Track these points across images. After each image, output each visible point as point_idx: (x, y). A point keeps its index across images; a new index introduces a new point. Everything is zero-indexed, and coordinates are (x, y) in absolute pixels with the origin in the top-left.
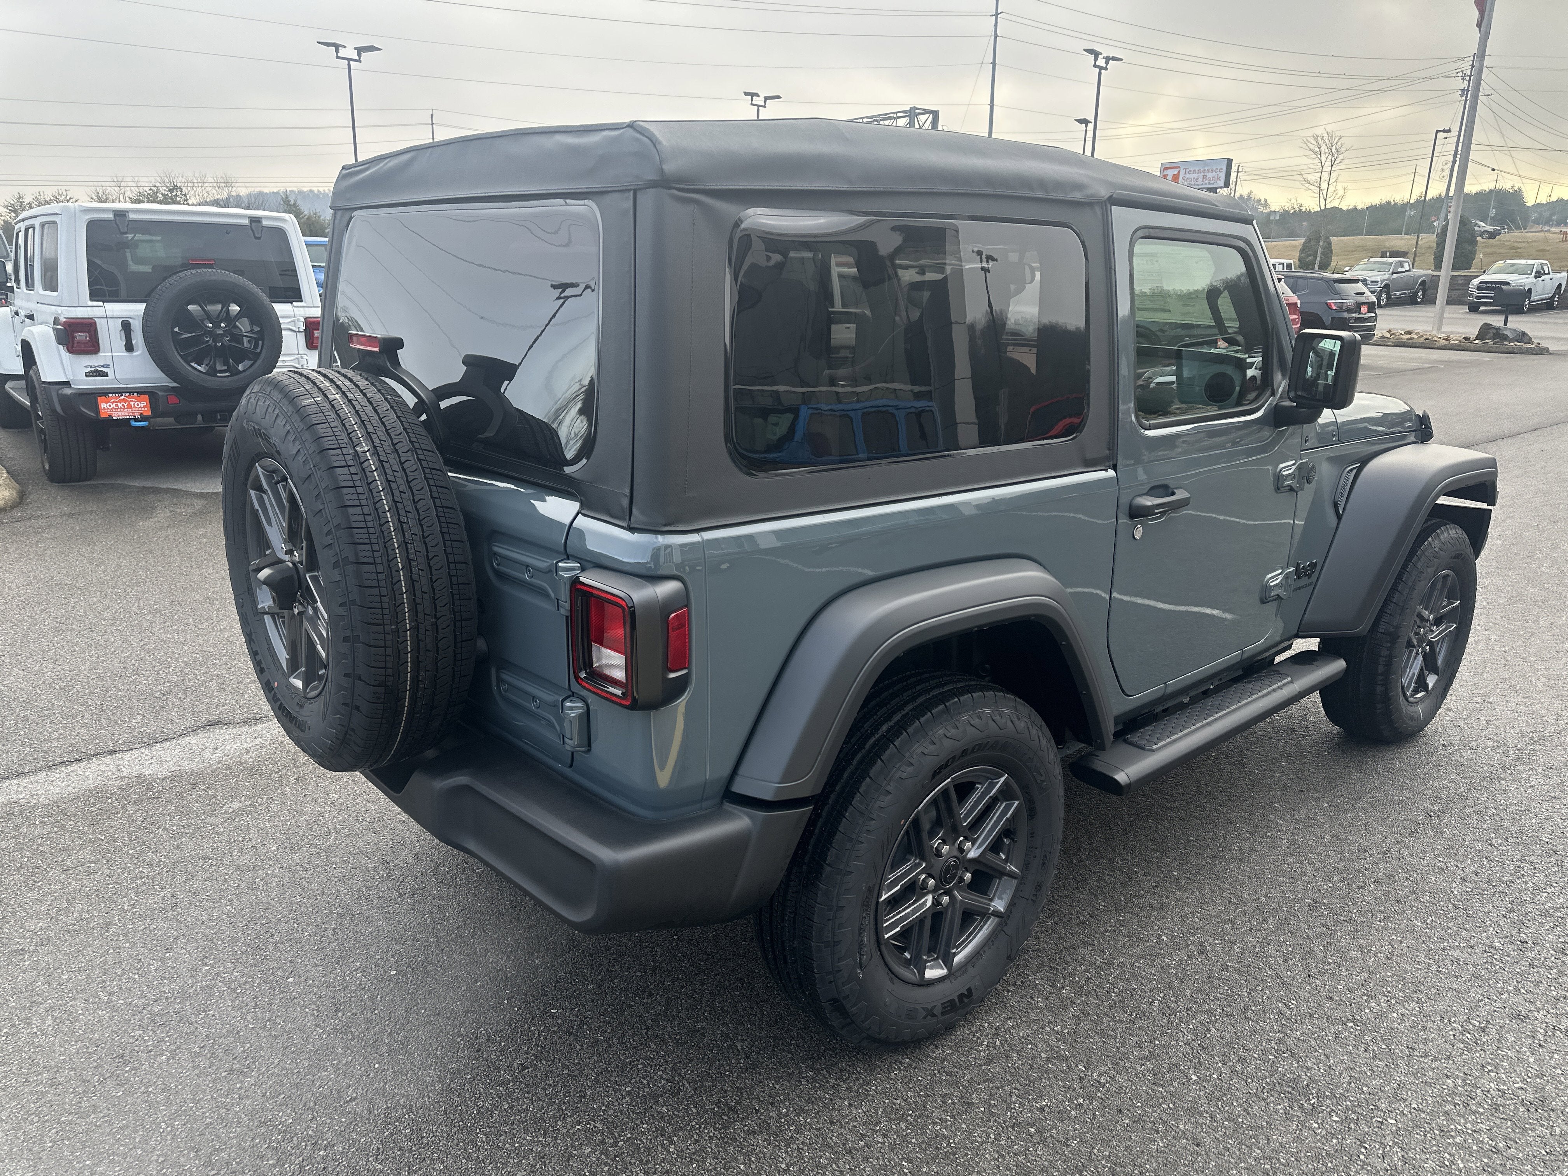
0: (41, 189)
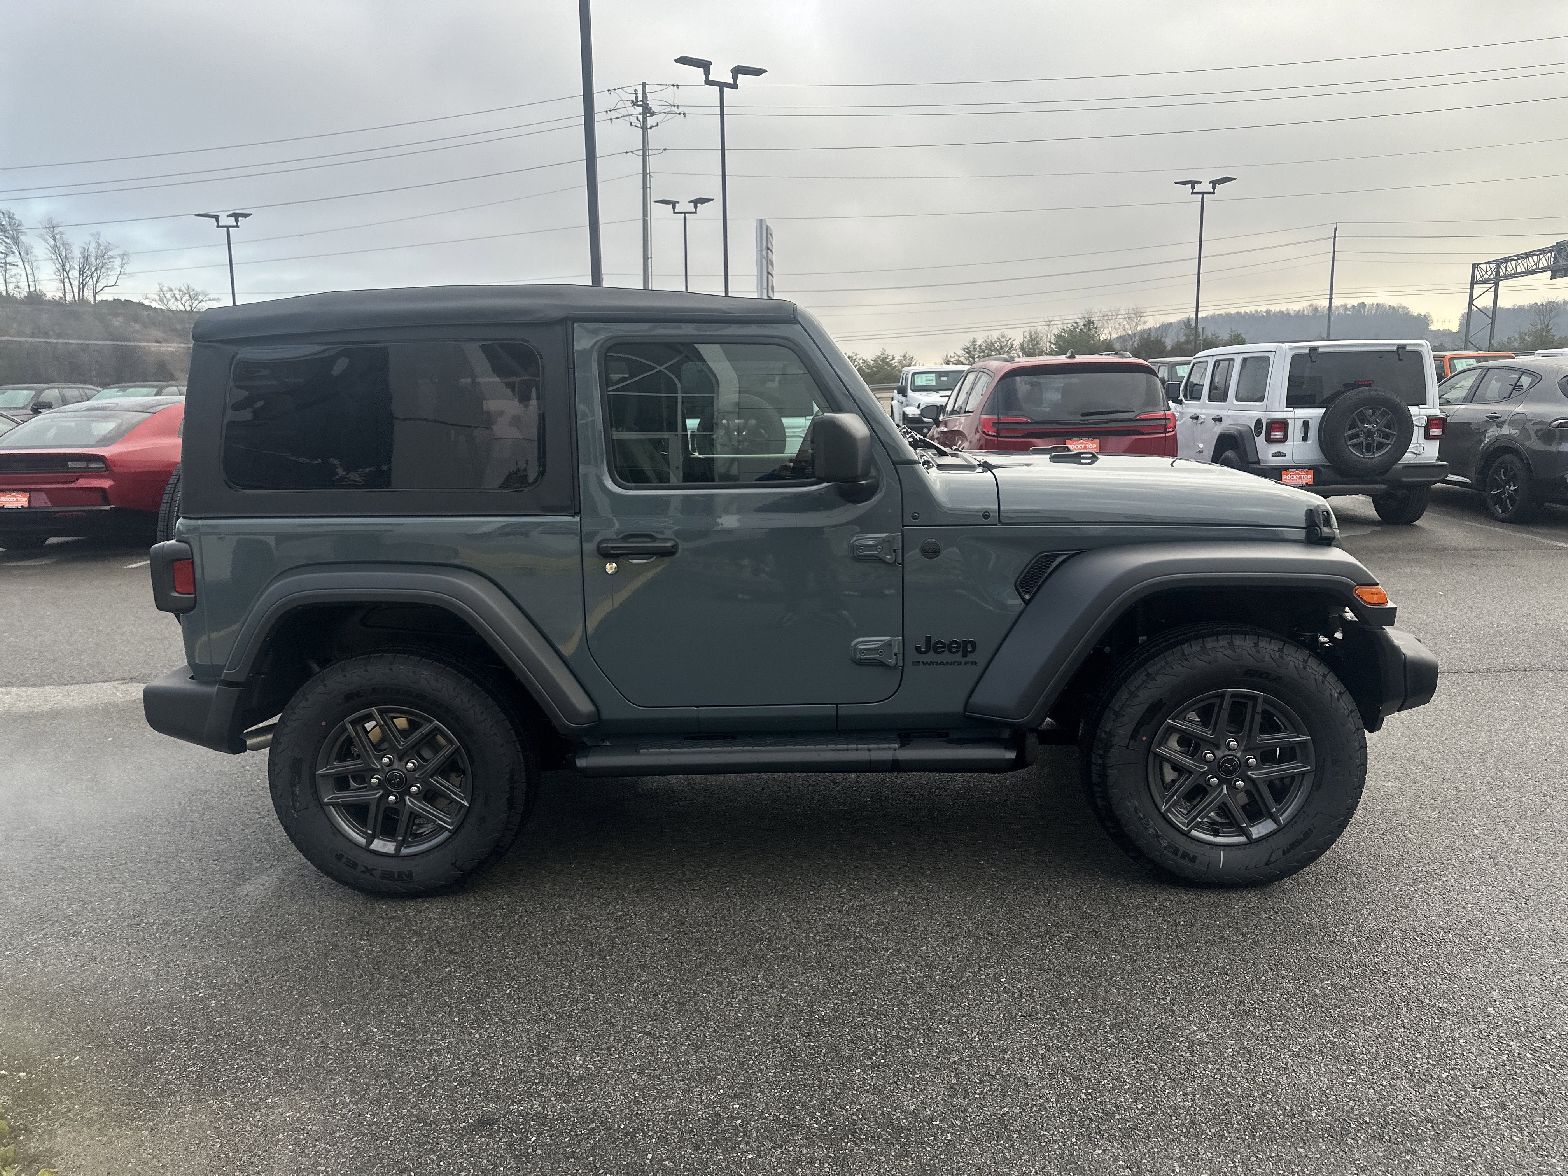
0: (990, 333)
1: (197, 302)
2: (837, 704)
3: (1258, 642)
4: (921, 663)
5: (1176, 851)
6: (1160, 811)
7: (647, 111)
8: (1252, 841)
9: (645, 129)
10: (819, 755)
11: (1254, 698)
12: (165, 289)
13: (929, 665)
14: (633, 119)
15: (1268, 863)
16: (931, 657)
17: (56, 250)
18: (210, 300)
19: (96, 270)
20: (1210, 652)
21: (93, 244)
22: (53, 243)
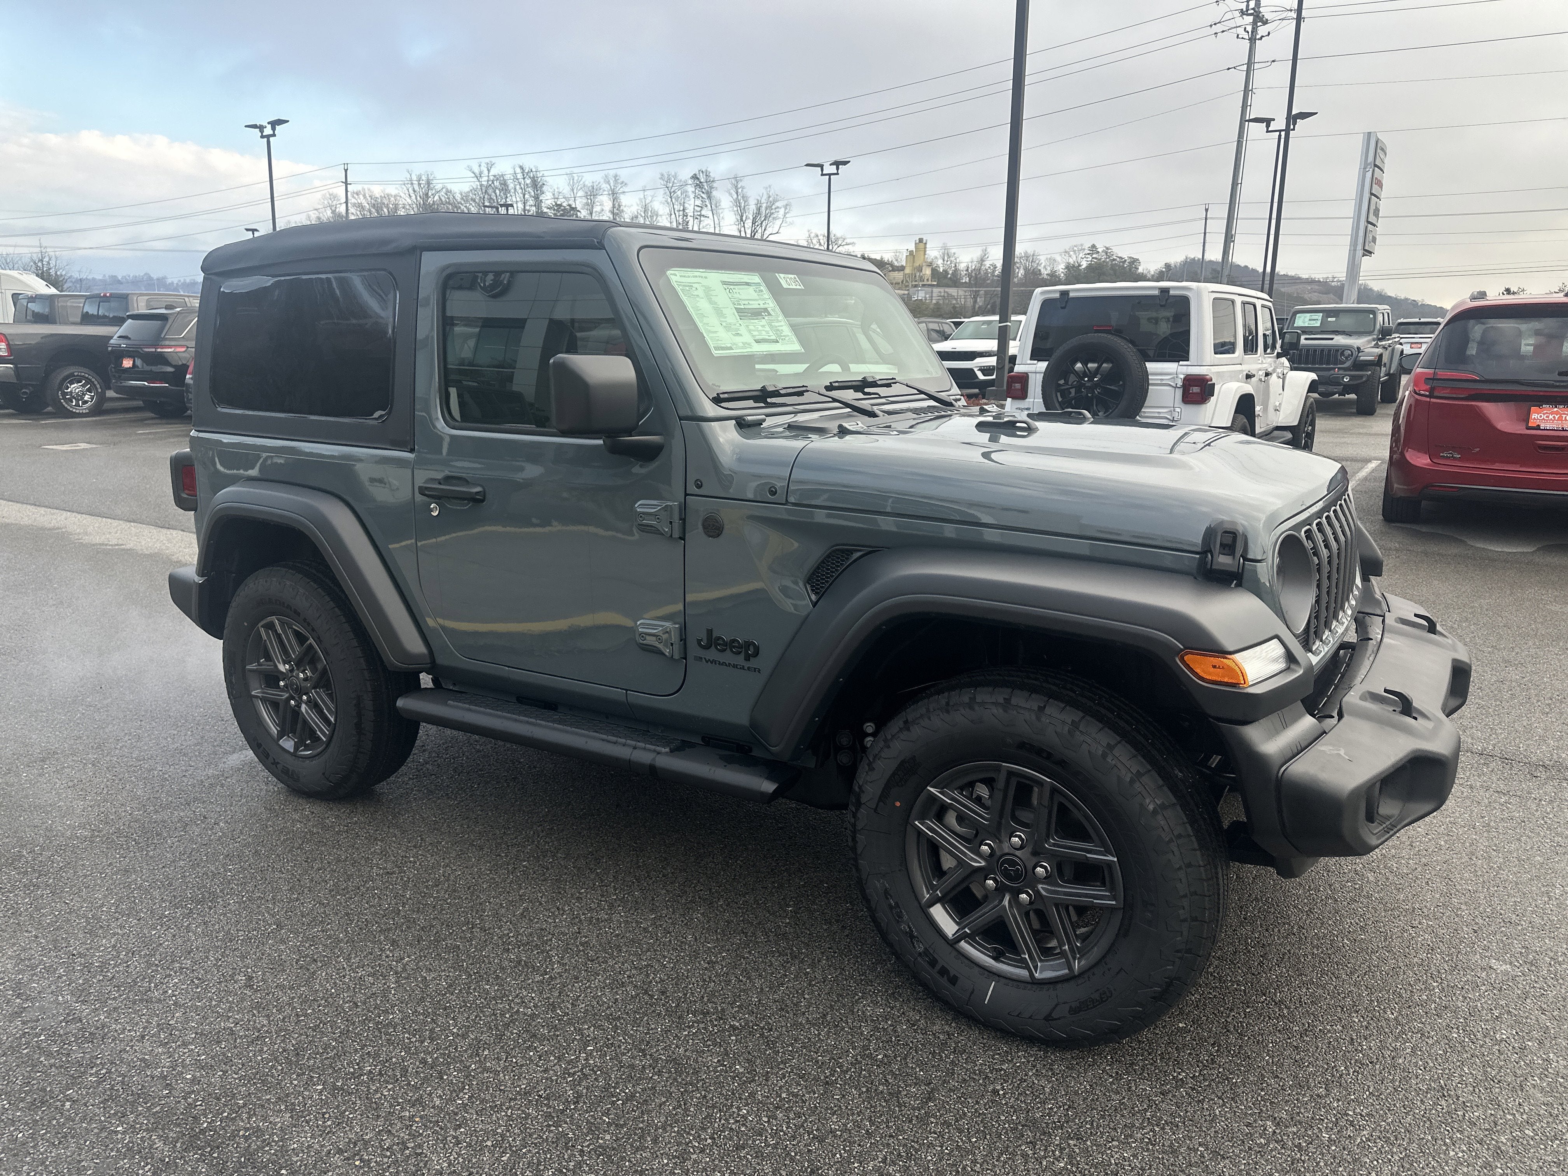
1: (836, 246)
2: (627, 690)
3: (1045, 707)
4: (704, 660)
5: (933, 963)
6: (920, 903)
7: (1259, 19)
8: (1034, 982)
9: (1253, 40)
10: (586, 742)
11: (1041, 783)
12: (812, 235)
13: (712, 663)
14: (1241, 31)
15: (1048, 1018)
16: (712, 654)
17: (737, 203)
18: (847, 244)
19: (765, 220)
20: (977, 708)
21: (765, 197)
22: (735, 196)
